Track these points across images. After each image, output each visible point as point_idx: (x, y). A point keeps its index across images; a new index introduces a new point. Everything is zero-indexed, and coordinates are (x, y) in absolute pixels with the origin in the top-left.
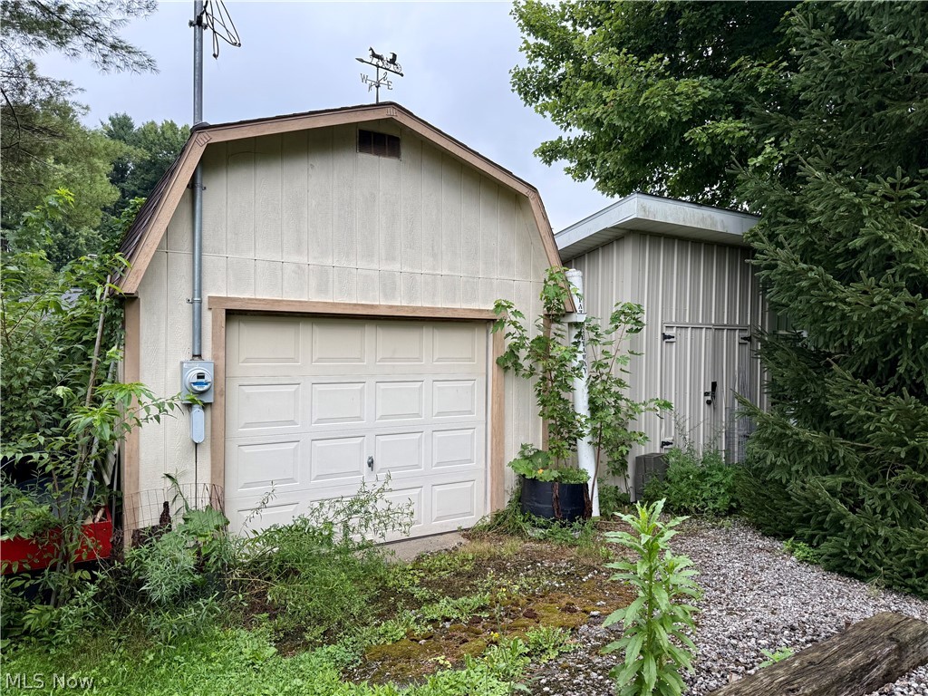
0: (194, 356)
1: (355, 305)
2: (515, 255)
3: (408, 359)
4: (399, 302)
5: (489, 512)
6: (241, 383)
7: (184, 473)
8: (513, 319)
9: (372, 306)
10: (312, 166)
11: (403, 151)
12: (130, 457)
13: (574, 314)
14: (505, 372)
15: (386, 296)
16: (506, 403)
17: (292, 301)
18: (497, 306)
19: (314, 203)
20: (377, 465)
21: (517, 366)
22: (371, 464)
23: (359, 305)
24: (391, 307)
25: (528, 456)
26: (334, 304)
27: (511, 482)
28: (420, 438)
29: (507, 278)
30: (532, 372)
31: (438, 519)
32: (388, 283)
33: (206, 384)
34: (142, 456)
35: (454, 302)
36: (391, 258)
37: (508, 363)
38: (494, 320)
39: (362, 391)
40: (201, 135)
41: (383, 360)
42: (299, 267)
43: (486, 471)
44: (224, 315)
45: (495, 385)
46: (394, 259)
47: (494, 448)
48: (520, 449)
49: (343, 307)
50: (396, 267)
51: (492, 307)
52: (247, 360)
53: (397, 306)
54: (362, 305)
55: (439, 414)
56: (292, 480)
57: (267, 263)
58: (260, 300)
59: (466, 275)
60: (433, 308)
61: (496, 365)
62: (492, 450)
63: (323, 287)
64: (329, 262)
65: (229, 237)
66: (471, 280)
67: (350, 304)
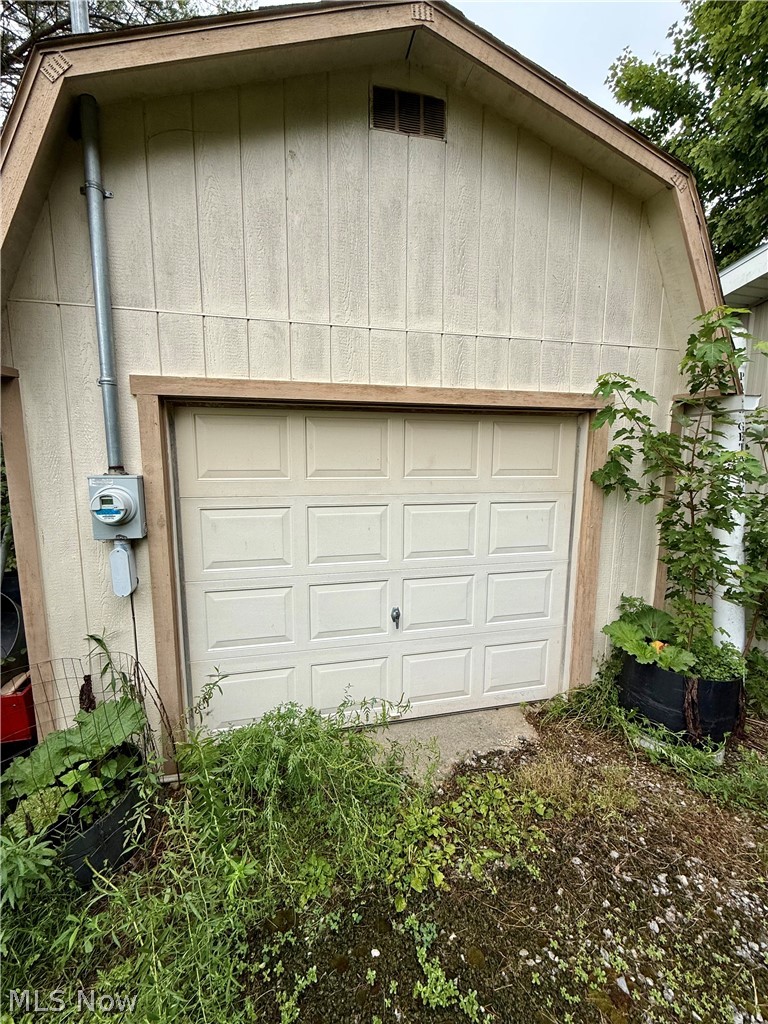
0: (110, 468)
1: (365, 387)
2: (634, 308)
3: (454, 472)
4: (438, 381)
5: (566, 687)
6: (204, 506)
7: (116, 635)
8: (632, 404)
9: (393, 390)
10: (293, 155)
11: (451, 126)
12: (30, 613)
13: (736, 399)
14: (607, 493)
15: (416, 372)
16: (603, 537)
17: (264, 382)
18: (604, 384)
19: (297, 219)
20: (405, 619)
21: (626, 484)
22: (396, 618)
23: (371, 387)
24: (424, 390)
25: (633, 614)
26: (330, 387)
27: (602, 649)
28: (470, 583)
29: (618, 342)
30: (653, 493)
31: (493, 689)
32: (420, 352)
33: (118, 512)
34: (51, 610)
35: (529, 381)
36: (425, 310)
37: (610, 479)
38: (591, 412)
39: (382, 518)
40: (49, 59)
41: (414, 472)
42: (274, 328)
43: (565, 628)
44: (156, 404)
45: (587, 510)
46: (431, 312)
47: (580, 601)
48: (619, 602)
49: (347, 390)
50: (434, 325)
51: (590, 388)
52: (210, 473)
53: (435, 389)
54: (377, 387)
55: (498, 550)
56: (283, 638)
57: (222, 320)
58: (212, 381)
59: (548, 337)
60: (493, 392)
61: (590, 484)
62: (577, 602)
63: (313, 360)
64: (323, 318)
65: (158, 279)
66: (557, 346)
67: (357, 386)
